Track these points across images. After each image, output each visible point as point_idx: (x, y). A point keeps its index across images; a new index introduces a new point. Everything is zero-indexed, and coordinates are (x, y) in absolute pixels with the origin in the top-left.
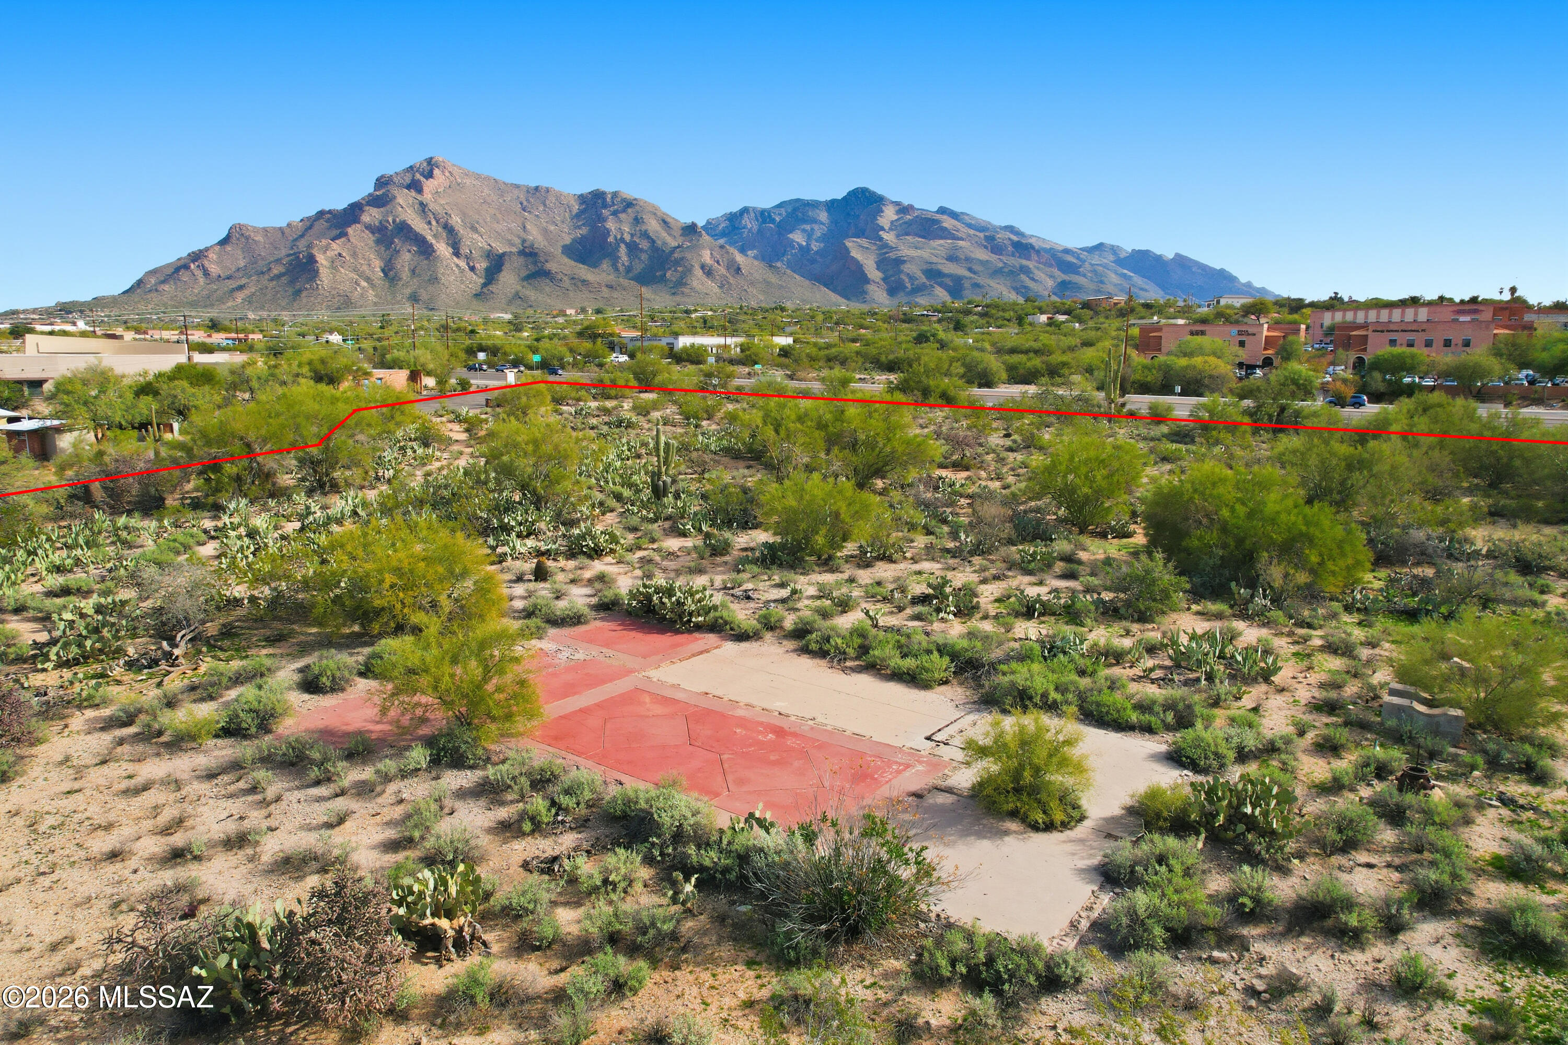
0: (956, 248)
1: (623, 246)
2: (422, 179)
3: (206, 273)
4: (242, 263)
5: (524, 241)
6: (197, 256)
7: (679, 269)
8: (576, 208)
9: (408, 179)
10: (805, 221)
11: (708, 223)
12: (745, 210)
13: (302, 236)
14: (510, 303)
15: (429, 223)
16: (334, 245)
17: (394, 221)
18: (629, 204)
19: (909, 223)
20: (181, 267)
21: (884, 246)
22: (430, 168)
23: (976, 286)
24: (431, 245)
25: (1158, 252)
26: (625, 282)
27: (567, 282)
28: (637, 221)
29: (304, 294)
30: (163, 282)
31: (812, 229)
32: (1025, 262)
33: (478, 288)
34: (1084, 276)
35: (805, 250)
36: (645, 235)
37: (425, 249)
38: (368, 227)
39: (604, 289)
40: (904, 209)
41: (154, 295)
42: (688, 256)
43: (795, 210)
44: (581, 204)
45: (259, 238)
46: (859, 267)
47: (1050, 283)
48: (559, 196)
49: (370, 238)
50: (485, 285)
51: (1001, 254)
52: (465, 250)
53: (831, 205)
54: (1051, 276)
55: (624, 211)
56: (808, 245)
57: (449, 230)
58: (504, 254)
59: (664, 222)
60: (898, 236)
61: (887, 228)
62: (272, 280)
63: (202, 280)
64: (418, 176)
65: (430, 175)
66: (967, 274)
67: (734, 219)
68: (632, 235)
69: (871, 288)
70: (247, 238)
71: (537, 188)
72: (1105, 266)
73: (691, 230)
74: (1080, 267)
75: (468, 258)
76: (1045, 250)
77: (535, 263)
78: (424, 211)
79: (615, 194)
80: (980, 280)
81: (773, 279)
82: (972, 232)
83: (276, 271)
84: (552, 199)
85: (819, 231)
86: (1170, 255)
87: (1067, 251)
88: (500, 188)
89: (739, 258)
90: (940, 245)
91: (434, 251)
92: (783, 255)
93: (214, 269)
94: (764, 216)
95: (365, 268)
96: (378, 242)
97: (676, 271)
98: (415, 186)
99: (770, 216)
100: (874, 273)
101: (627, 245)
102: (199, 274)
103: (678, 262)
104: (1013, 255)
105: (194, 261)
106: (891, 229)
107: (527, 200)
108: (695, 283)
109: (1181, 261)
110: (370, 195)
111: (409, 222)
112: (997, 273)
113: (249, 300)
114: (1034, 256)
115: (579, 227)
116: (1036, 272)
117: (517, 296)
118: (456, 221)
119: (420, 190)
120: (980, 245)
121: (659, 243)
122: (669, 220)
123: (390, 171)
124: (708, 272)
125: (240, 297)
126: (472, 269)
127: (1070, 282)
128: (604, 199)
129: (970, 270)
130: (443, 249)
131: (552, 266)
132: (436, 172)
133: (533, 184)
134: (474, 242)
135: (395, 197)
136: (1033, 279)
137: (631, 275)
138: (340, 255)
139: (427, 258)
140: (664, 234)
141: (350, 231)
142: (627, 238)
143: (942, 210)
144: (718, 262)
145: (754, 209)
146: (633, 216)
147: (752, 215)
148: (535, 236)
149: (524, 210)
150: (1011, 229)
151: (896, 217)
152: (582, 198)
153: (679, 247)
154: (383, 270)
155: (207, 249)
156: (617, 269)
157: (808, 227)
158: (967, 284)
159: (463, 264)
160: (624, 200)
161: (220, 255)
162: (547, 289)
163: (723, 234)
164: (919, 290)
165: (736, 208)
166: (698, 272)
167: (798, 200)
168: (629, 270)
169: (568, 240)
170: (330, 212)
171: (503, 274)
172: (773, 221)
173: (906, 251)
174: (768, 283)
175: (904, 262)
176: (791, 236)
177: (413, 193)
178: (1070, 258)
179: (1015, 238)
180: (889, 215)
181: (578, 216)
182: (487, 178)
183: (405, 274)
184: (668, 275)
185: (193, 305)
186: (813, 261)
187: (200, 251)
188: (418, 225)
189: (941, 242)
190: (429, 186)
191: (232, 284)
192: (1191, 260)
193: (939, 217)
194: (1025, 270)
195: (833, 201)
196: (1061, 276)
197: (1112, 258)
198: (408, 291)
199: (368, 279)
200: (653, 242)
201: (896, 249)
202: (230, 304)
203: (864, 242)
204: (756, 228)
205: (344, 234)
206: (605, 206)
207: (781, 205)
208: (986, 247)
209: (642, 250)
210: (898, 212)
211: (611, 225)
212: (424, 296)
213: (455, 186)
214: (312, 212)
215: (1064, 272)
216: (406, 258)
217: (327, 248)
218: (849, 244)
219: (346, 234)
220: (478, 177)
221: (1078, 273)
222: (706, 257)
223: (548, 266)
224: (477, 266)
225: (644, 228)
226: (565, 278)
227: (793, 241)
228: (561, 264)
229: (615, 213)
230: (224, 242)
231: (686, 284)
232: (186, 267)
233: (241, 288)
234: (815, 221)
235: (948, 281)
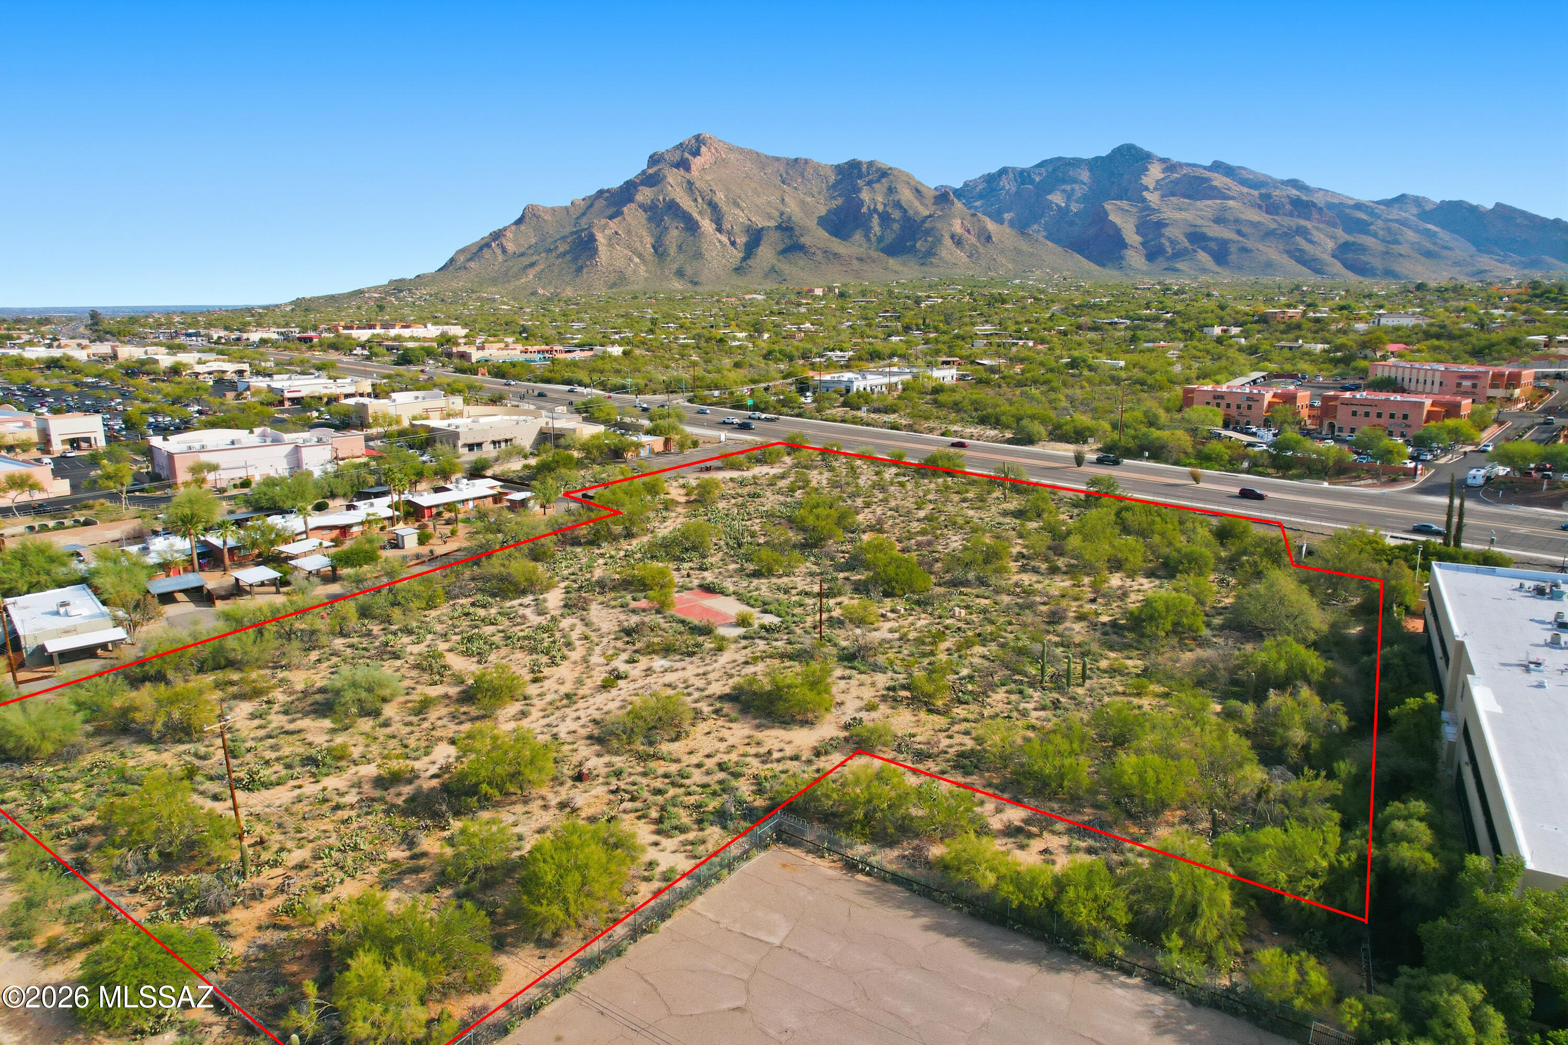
0: (1225, 209)
1: (876, 216)
2: (690, 157)
3: (504, 251)
4: (533, 241)
5: (782, 214)
6: (497, 235)
7: (930, 239)
8: (832, 178)
9: (677, 157)
10: (1064, 181)
11: (966, 184)
12: (1004, 171)
13: (584, 214)
14: (766, 276)
15: (696, 200)
16: (611, 223)
17: (664, 200)
18: (884, 173)
19: (1176, 182)
20: (484, 245)
21: (1147, 207)
22: (696, 145)
23: (1244, 250)
24: (697, 223)
25: (1474, 202)
26: (875, 254)
27: (819, 256)
28: (891, 190)
29: (585, 270)
30: (470, 260)
31: (1073, 189)
32: (1303, 222)
33: (738, 263)
34: (1375, 235)
35: (1063, 212)
36: (898, 205)
37: (691, 226)
38: (642, 206)
39: (855, 262)
40: (1170, 166)
41: (463, 272)
42: (939, 225)
43: (1054, 170)
44: (838, 174)
45: (548, 217)
46: (1118, 230)
47: (1330, 245)
48: (817, 167)
49: (642, 216)
50: (744, 259)
51: (1277, 214)
52: (726, 226)
53: (1095, 164)
54: (1332, 237)
55: (878, 181)
56: (1067, 206)
57: (713, 206)
58: (762, 229)
59: (918, 191)
60: (1162, 196)
61: (1151, 187)
62: (558, 257)
63: (500, 258)
64: (686, 155)
65: (696, 153)
66: (1233, 236)
67: (991, 180)
68: (885, 205)
69: (1129, 253)
70: (538, 217)
71: (796, 160)
72: (1403, 223)
73: (943, 197)
74: (1372, 224)
75: (729, 233)
76: (1330, 206)
77: (791, 237)
78: (691, 189)
79: (871, 164)
80: (1249, 244)
81: (1024, 246)
82: (1245, 190)
83: (562, 249)
84: (809, 171)
85: (1079, 190)
86: (1490, 206)
87: (1359, 206)
88: (761, 161)
89: (991, 226)
90: (1208, 206)
91: (699, 228)
92: (1041, 216)
93: (511, 247)
94: (1023, 176)
95: (638, 245)
96: (650, 220)
97: (926, 241)
98: (683, 165)
99: (1029, 176)
100: (1131, 236)
101: (880, 215)
102: (499, 251)
103: (928, 232)
104: (1291, 215)
105: (494, 240)
106: (1155, 189)
107: (787, 173)
108: (944, 254)
109: (1503, 212)
110: (644, 172)
111: (678, 200)
112: (1269, 234)
113: (539, 276)
114: (1315, 215)
115: (834, 198)
116: (1315, 233)
117: (773, 270)
118: (720, 197)
119: (688, 169)
120: (1253, 205)
121: (911, 212)
122: (920, 188)
123: (662, 149)
124: (958, 241)
125: (531, 273)
126: (733, 243)
127: (1354, 244)
128: (860, 169)
129: (1239, 232)
130: (707, 225)
131: (806, 240)
132: (703, 149)
133: (793, 157)
134: (736, 217)
135: (665, 177)
136: (1310, 242)
137: (882, 245)
138: (616, 233)
139: (693, 235)
140: (917, 204)
141: (625, 209)
142: (880, 208)
143: (1217, 166)
144: (968, 231)
145: (1014, 169)
146: (886, 185)
147: (1011, 175)
148: (792, 208)
149: (783, 182)
150: (1294, 183)
151: (1162, 176)
152: (839, 169)
153: (930, 216)
154: (653, 247)
155: (505, 229)
156: (868, 239)
157: (1068, 188)
158: (1233, 248)
159: (724, 239)
160: (879, 169)
161: (515, 233)
162: (801, 263)
163: (980, 196)
164: (1179, 255)
165: (994, 169)
166: (948, 242)
167: (1059, 159)
168: (880, 239)
169: (823, 211)
170: (608, 191)
171: (761, 248)
172: (1032, 182)
173: (1168, 214)
174: (1019, 251)
175: (1166, 225)
176: (1049, 197)
177: (682, 172)
178: (1362, 216)
179: (1294, 192)
180: (1155, 173)
181: (834, 186)
182: (751, 152)
183: (673, 251)
184: (918, 245)
185: (494, 281)
186: (1072, 224)
187: (500, 231)
188: (686, 203)
189: (1209, 202)
190: (697, 163)
191: (526, 261)
192: (1515, 210)
193: (1208, 174)
194: (1302, 232)
195: (1097, 159)
196: (1343, 236)
197: (1414, 211)
198: (675, 266)
199: (640, 256)
200: (906, 211)
201: (1159, 211)
202: (523, 280)
203: (1125, 204)
204: (1014, 189)
205: (618, 213)
206: (860, 177)
207: (1040, 165)
208: (1260, 207)
209: (894, 220)
210: (1164, 171)
211: (865, 195)
212: (689, 271)
213: (720, 163)
214: (593, 191)
215: (1347, 230)
216: (674, 234)
217: (605, 227)
218: (1108, 206)
219: (622, 213)
220: (741, 151)
221: (1367, 232)
222: (957, 227)
223: (802, 240)
224: (738, 241)
225: (896, 198)
226: (818, 252)
227: (1051, 202)
228: (816, 237)
229: (869, 183)
230: (519, 222)
231: (935, 254)
232: (488, 245)
233: (532, 265)
234: (1075, 181)
235: (1213, 245)
